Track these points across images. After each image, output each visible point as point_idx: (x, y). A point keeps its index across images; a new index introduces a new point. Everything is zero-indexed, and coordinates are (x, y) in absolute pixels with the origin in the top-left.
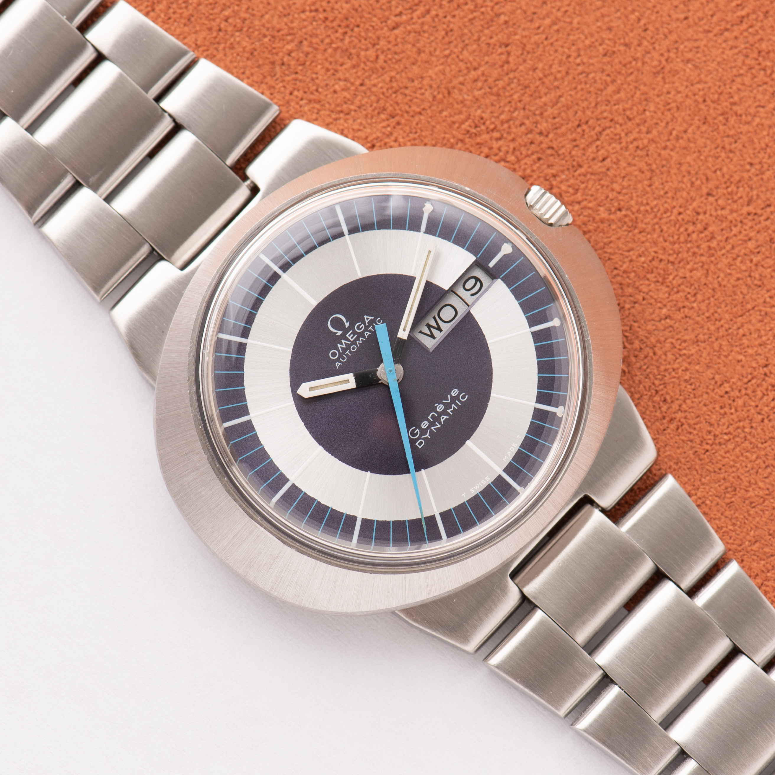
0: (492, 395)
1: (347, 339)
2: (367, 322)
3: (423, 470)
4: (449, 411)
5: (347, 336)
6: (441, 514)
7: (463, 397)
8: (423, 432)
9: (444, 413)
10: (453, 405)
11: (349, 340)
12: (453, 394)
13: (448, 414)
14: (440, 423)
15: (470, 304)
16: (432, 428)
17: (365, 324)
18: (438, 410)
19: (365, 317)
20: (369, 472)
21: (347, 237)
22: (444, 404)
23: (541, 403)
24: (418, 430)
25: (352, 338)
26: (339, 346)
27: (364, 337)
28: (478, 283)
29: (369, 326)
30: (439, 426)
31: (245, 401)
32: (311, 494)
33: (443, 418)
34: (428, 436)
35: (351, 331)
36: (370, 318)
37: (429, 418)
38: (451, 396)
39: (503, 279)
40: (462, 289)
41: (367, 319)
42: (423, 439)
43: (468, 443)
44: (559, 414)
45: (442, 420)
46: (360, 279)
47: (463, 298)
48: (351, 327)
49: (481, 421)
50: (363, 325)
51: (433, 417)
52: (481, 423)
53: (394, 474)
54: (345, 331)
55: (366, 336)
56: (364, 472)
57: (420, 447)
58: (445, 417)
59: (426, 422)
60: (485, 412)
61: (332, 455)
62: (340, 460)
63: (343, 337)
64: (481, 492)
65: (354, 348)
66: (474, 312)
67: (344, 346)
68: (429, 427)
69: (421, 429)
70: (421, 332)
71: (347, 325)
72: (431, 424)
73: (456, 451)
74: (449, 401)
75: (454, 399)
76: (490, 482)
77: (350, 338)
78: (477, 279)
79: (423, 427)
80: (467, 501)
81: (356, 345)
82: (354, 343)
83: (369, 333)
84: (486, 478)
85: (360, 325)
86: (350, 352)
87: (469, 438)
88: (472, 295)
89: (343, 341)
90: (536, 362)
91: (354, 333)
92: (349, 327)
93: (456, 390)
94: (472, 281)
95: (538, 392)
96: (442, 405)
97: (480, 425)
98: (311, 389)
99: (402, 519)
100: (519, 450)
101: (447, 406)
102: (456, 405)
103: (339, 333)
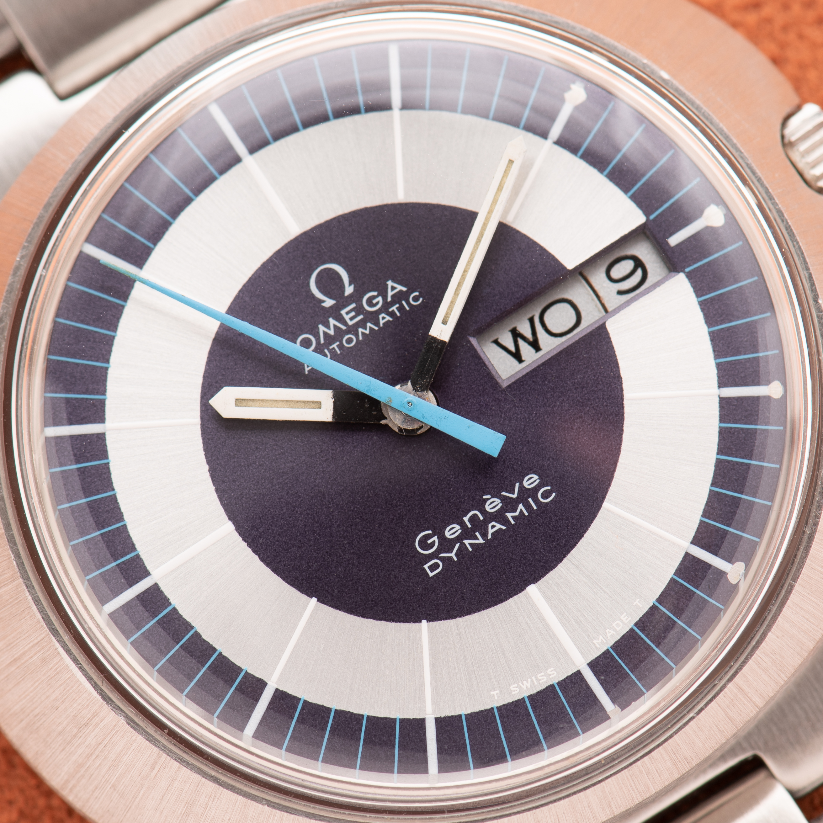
0: (606, 504)
1: (340, 319)
2: (390, 293)
3: (424, 622)
4: (509, 515)
5: (343, 312)
6: (438, 721)
7: (546, 495)
8: (446, 545)
9: (499, 516)
10: (521, 507)
11: (344, 323)
12: (526, 484)
13: (505, 521)
14: (484, 535)
15: (610, 309)
16: (467, 542)
17: (385, 297)
18: (488, 508)
19: (390, 283)
20: (314, 600)
21: (396, 113)
22: (504, 500)
23: (703, 547)
24: (435, 538)
25: (351, 319)
26: (322, 328)
27: (377, 323)
28: (639, 272)
29: (392, 303)
30: (481, 541)
31: (104, 392)
32: (186, 613)
33: (494, 527)
34: (453, 555)
35: (353, 306)
36: (399, 288)
37: (466, 519)
38: (522, 487)
39: (689, 276)
40: (603, 275)
41: (393, 288)
42: (442, 559)
43: (532, 589)
44: (732, 578)
45: (491, 531)
46: (401, 205)
47: (601, 294)
48: (356, 297)
49: (568, 552)
50: (380, 299)
51: (473, 519)
52: (569, 556)
53: (364, 616)
54: (342, 302)
55: (382, 322)
56: (304, 597)
57: (431, 574)
58: (498, 526)
59: (457, 527)
60: (581, 536)
61: (249, 545)
62: (262, 560)
63: (335, 312)
64: (531, 697)
65: (349, 341)
66: (612, 326)
67: (331, 332)
68: (459, 539)
69: (442, 538)
70: (496, 342)
71: (349, 290)
72: (467, 533)
73: (501, 601)
74: (515, 496)
75: (525, 494)
76: (555, 681)
77: (347, 318)
78: (639, 264)
79: (448, 534)
80: (499, 708)
81: (357, 335)
82: (353, 330)
83: (388, 318)
84: (549, 671)
85: (374, 297)
86: (341, 346)
87: (535, 580)
88: (620, 293)
89: (332, 322)
90: (714, 461)
91: (359, 310)
92: (351, 296)
93: (536, 477)
94: (628, 265)
95: (701, 523)
96: (498, 501)
97: (565, 560)
98: (239, 402)
99: (356, 711)
100: (632, 630)
101: (510, 505)
102: (528, 507)
103: (329, 303)
